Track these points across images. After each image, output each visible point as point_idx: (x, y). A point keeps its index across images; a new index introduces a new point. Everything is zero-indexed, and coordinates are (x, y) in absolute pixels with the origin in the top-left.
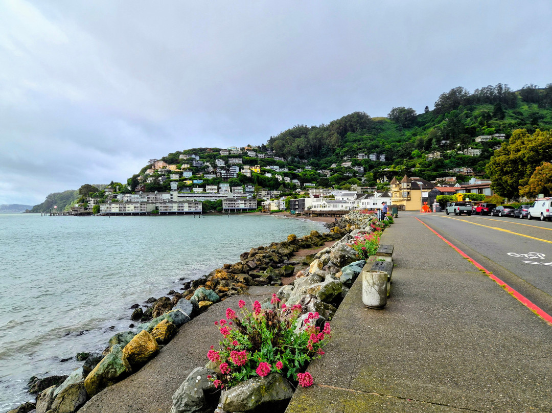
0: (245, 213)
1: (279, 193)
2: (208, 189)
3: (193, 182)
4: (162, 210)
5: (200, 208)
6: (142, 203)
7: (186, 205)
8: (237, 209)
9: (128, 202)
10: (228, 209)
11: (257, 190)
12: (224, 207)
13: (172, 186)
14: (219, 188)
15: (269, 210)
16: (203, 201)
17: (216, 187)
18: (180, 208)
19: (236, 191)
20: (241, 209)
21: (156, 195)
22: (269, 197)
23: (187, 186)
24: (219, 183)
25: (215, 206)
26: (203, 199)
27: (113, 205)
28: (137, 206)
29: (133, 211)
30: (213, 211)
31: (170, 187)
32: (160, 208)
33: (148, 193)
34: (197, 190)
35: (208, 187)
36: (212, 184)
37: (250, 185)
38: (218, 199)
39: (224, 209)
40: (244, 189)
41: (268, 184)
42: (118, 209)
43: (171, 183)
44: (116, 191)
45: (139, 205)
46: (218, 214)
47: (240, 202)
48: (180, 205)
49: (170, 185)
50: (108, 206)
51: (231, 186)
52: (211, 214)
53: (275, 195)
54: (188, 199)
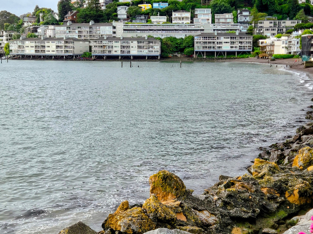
0: (230, 58)
1: (294, 25)
2: (176, 18)
3: (152, 7)
4: (97, 51)
5: (156, 49)
6: (67, 41)
7: (135, 44)
8: (217, 52)
9: (50, 39)
10: (203, 52)
11: (256, 19)
12: (196, 49)
13: (119, 13)
14: (193, 16)
15: (271, 55)
16: (163, 37)
17: (188, 15)
18: (125, 50)
19: (221, 21)
20: (224, 52)
21: (90, 28)
22: (276, 32)
23: (141, 14)
24: (193, 8)
25: (182, 46)
26: (163, 35)
27: (27, 43)
28: (60, 45)
29: (54, 53)
30: (179, 55)
31: (117, 15)
32: (93, 49)
33: (79, 25)
34: (158, 20)
35: (175, 15)
36: (183, 9)
37: (245, 11)
38: (188, 34)
39: (197, 52)
40: (236, 18)
41: (278, 8)
42: (34, 49)
43: (119, 8)
44: (39, 21)
45: (62, 44)
46: (186, 59)
47: (222, 39)
48: (125, 45)
49: (116, 11)
50: (20, 44)
51: (213, 13)
52: (175, 59)
53: (286, 27)
54: (139, 34)
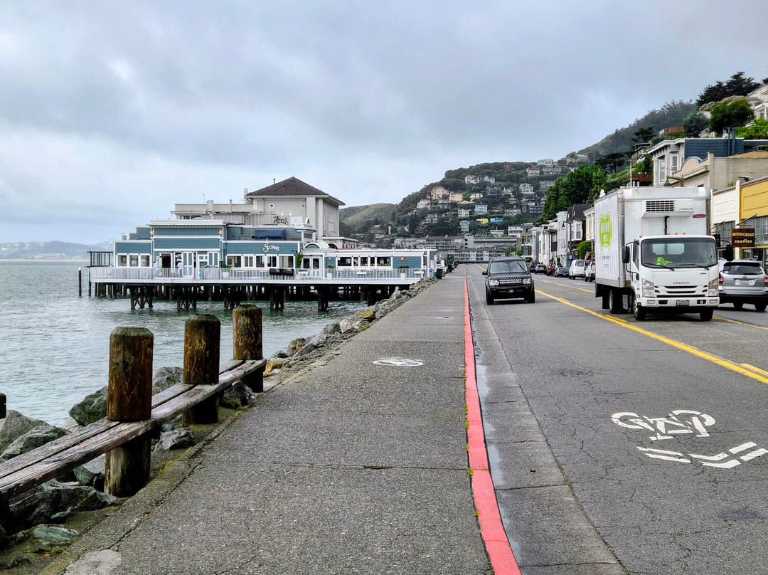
2: (511, 231)
3: (490, 221)
7: (486, 253)
13: (462, 227)
18: (479, 258)
21: (446, 240)
23: (481, 227)
24: (525, 222)
31: (460, 229)
32: (454, 257)
34: (496, 233)
36: (516, 223)
43: (461, 223)
48: (479, 253)
49: (459, 225)
54: (487, 245)
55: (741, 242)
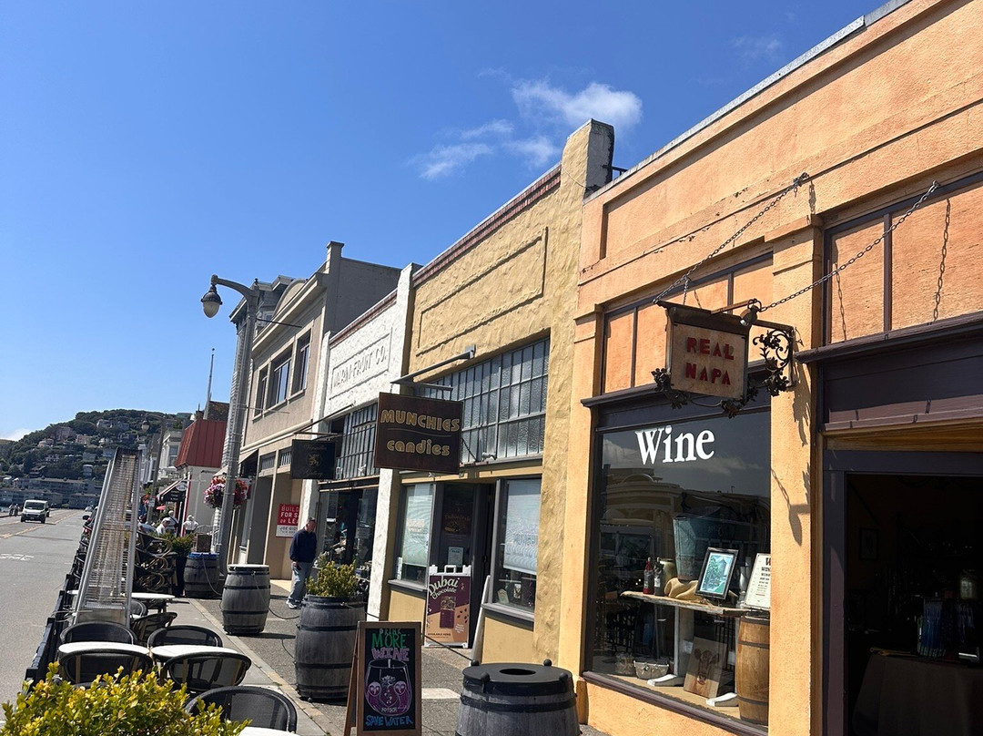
55: (410, 448)
